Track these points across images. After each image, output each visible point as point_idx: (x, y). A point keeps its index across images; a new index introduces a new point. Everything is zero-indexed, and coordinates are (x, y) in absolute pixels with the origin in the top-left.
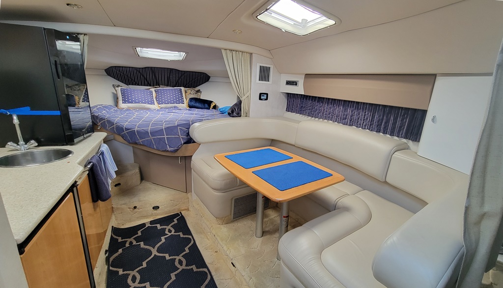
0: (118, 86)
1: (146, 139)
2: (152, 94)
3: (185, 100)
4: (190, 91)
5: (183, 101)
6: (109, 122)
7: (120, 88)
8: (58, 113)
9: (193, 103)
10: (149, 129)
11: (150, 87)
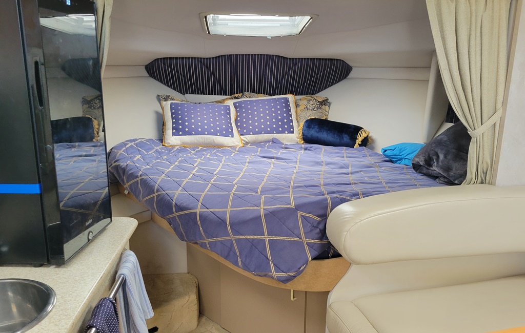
0: (166, 98)
1: (220, 239)
2: (229, 114)
3: (295, 123)
4: (305, 102)
5: (292, 127)
6: (145, 183)
7: (169, 102)
8: (35, 189)
9: (314, 133)
10: (228, 212)
11: (225, 97)
